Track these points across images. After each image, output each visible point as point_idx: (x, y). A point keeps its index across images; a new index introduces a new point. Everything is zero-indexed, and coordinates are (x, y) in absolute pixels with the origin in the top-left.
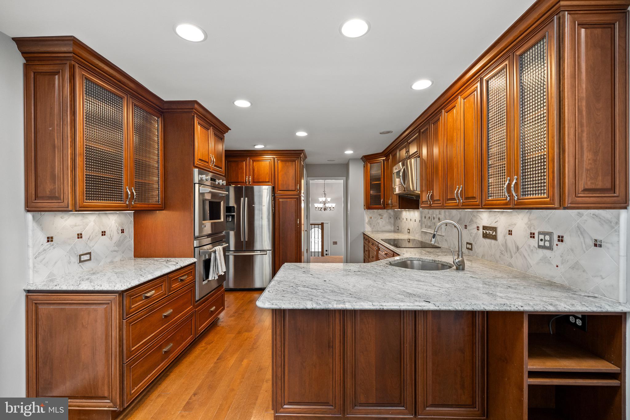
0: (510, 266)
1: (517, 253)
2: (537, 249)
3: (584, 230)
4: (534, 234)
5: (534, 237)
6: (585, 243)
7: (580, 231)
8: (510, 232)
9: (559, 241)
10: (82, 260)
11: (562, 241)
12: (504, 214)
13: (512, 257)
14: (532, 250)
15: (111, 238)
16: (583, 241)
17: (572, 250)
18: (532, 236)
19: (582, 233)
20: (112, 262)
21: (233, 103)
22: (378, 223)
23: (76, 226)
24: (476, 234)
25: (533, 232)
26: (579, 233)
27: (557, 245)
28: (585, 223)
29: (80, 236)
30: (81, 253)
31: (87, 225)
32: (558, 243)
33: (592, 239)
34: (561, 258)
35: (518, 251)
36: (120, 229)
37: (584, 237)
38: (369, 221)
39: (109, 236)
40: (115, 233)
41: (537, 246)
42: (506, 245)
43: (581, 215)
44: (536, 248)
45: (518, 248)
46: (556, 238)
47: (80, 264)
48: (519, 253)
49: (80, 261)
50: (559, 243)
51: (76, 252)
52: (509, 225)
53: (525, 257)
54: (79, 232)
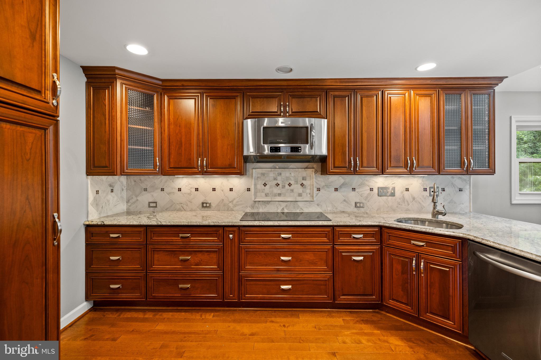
0: (407, 211)
1: (414, 201)
2: (428, 197)
3: (455, 185)
4: (426, 189)
5: (426, 191)
6: (455, 190)
7: (453, 185)
8: (407, 190)
9: (442, 191)
11: (444, 191)
12: (401, 178)
13: (409, 205)
14: (425, 198)
16: (454, 189)
17: (449, 194)
18: (425, 190)
19: (454, 186)
22: (108, 201)
24: (369, 194)
26: (452, 186)
27: (441, 193)
28: (455, 181)
32: (442, 192)
33: (458, 188)
34: (444, 199)
35: (414, 200)
37: (455, 188)
38: (95, 199)
41: (428, 195)
42: (403, 199)
44: (428, 196)
45: (414, 199)
46: (440, 190)
48: (415, 201)
50: (443, 192)
52: (406, 185)
53: (419, 203)
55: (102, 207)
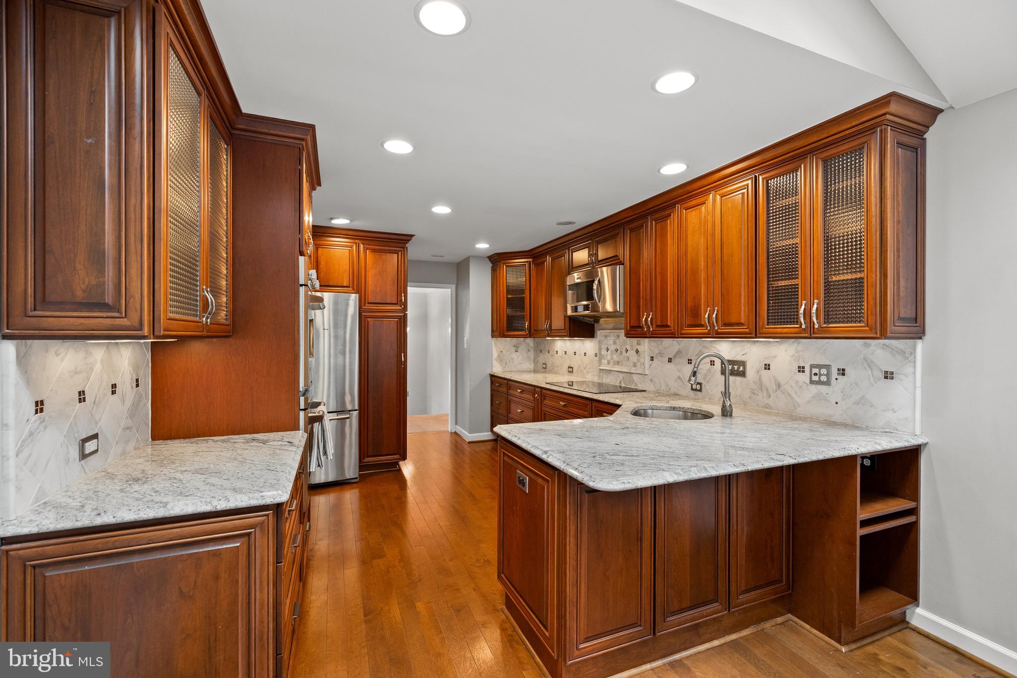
0: (766, 408)
1: (778, 391)
2: (808, 385)
3: (872, 361)
4: (803, 367)
5: (803, 372)
6: (873, 376)
7: (869, 364)
8: (767, 367)
9: (838, 374)
10: (87, 451)
11: (843, 374)
12: (757, 344)
13: (770, 396)
14: (801, 387)
15: (123, 401)
16: (870, 373)
17: (857, 384)
18: (801, 369)
19: (869, 366)
20: (124, 453)
21: (382, 145)
22: (512, 359)
23: (76, 373)
24: (709, 370)
25: (801, 365)
26: (866, 365)
27: (836, 379)
28: (873, 353)
29: (82, 396)
30: (84, 436)
31: (92, 371)
32: (838, 377)
33: (881, 371)
34: (842, 394)
35: (779, 389)
36: (135, 378)
37: (871, 370)
38: (499, 356)
39: (121, 395)
40: (129, 387)
41: (808, 381)
42: (760, 384)
43: (868, 346)
44: (806, 384)
45: (779, 386)
46: (834, 372)
47: (82, 462)
48: (780, 391)
49: (84, 456)
50: (840, 377)
51: (77, 435)
52: (765, 358)
53: (789, 395)
54: (81, 390)
55: (506, 363)
